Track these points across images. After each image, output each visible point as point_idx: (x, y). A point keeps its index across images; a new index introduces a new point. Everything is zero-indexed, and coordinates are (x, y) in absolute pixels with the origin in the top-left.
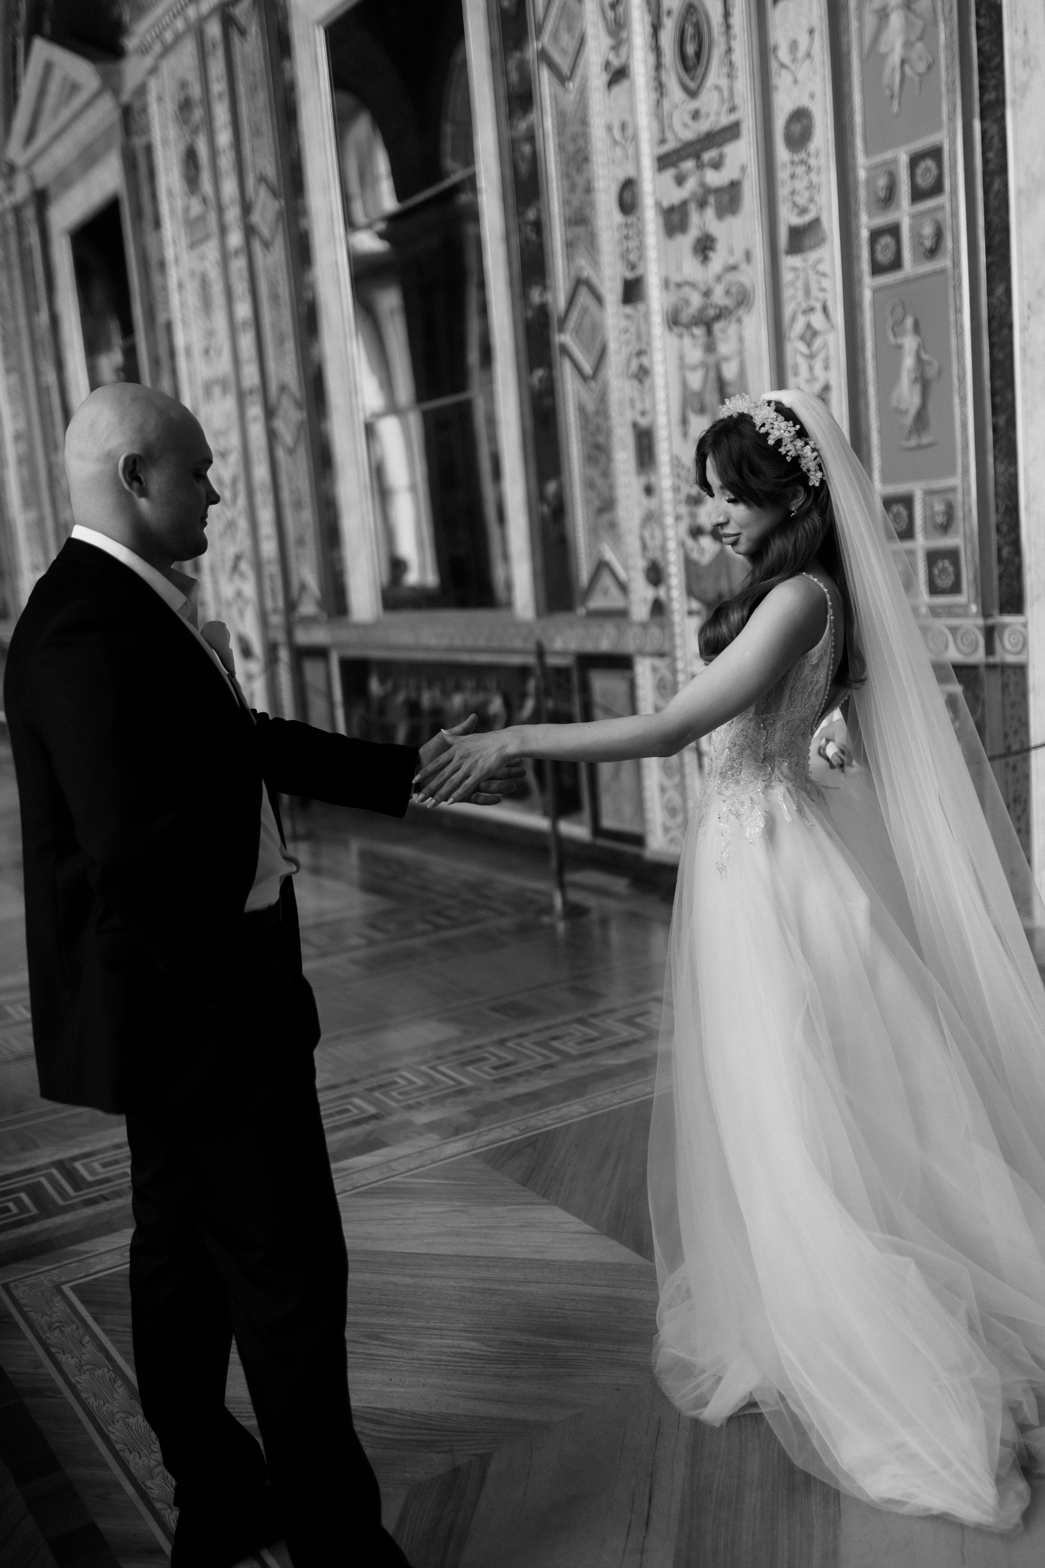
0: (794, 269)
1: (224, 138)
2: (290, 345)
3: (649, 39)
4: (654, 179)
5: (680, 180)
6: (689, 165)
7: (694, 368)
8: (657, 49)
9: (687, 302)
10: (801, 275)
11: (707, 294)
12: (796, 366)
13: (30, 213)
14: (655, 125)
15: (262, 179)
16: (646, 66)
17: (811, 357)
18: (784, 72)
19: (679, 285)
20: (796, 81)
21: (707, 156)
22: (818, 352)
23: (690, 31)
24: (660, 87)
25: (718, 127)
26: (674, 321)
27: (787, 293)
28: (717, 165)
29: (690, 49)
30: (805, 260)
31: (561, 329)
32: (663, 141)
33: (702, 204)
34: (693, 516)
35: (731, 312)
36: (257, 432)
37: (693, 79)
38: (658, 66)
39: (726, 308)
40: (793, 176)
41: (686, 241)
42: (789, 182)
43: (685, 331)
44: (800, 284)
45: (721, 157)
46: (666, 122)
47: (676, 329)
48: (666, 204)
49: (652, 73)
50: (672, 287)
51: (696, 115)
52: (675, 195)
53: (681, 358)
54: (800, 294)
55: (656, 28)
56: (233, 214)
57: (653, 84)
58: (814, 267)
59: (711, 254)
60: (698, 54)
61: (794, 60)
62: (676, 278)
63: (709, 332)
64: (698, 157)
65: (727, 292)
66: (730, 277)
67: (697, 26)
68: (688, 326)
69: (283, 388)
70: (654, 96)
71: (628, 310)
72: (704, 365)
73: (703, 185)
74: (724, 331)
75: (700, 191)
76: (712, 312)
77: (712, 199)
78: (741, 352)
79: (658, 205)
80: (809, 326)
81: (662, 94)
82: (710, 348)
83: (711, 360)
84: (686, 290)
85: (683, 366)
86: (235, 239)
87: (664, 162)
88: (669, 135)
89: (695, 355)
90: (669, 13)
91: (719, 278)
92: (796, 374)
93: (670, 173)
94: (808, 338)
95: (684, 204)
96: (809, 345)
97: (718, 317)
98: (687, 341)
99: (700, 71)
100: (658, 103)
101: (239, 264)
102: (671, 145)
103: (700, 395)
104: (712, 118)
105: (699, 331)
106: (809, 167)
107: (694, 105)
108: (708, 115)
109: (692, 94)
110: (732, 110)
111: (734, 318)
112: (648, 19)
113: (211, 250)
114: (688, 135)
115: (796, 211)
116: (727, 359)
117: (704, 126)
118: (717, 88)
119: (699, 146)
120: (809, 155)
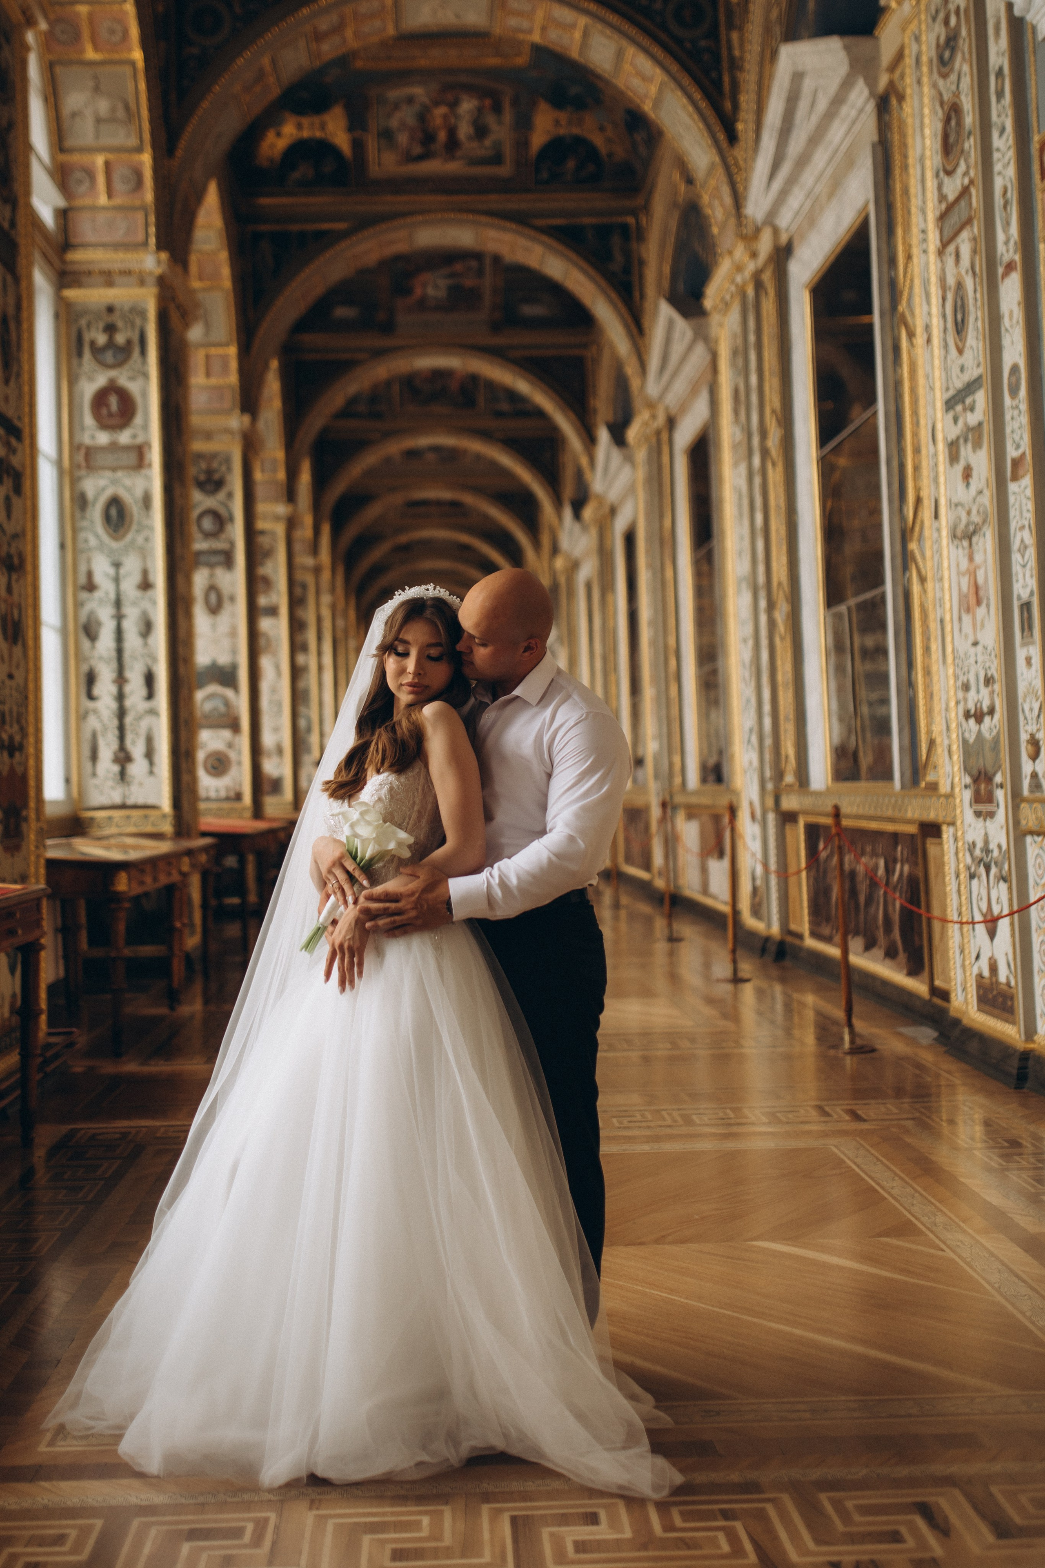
0: (1014, 493)
1: (754, 379)
2: (784, 548)
3: (940, 307)
4: (943, 419)
5: (956, 420)
6: (959, 408)
7: (964, 574)
8: (944, 316)
9: (960, 519)
10: (1018, 497)
11: (969, 513)
12: (1017, 574)
13: (665, 436)
14: (943, 374)
15: (773, 411)
16: (939, 331)
17: (1024, 566)
18: (1007, 335)
19: (956, 505)
20: (1013, 343)
21: (968, 401)
22: (1027, 563)
23: (959, 303)
24: (946, 346)
25: (972, 379)
26: (954, 536)
27: (1013, 513)
28: (972, 409)
29: (959, 317)
30: (1020, 486)
31: (911, 540)
32: (948, 389)
33: (966, 440)
34: (965, 700)
35: (980, 529)
36: (763, 618)
37: (961, 340)
38: (945, 330)
39: (978, 524)
40: (1012, 418)
41: (959, 468)
42: (1011, 422)
43: (959, 543)
44: (1017, 505)
45: (974, 401)
46: (949, 372)
47: (956, 542)
48: (949, 440)
49: (942, 334)
50: (953, 505)
51: (962, 369)
52: (954, 432)
53: (958, 565)
54: (1018, 513)
55: (944, 299)
56: (756, 441)
57: (942, 343)
58: (1024, 491)
59: (971, 481)
60: (963, 320)
61: (1011, 326)
62: (955, 500)
63: (971, 544)
64: (963, 402)
65: (978, 512)
66: (979, 499)
67: (962, 299)
68: (961, 540)
69: (780, 584)
70: (943, 352)
71: (936, 524)
72: (968, 570)
73: (966, 424)
74: (977, 544)
75: (965, 430)
76: (971, 528)
77: (970, 437)
78: (985, 561)
79: (945, 438)
80: (1022, 541)
81: (947, 351)
82: (971, 559)
83: (972, 568)
84: (959, 508)
85: (959, 573)
86: (757, 461)
87: (949, 405)
88: (951, 386)
89: (964, 564)
90: (950, 288)
91: (974, 500)
92: (1017, 581)
93: (951, 414)
94: (1022, 550)
95: (958, 438)
96: (1023, 557)
97: (974, 532)
98: (960, 550)
99: (964, 334)
100: (945, 358)
101: (757, 480)
102: (951, 392)
103: (967, 596)
104: (970, 372)
105: (965, 543)
106: (1020, 412)
107: (960, 361)
108: (968, 368)
109: (960, 351)
110: (978, 366)
111: (982, 533)
112: (940, 292)
113: (743, 469)
114: (959, 384)
115: (1014, 446)
116: (979, 567)
117: (967, 377)
118: (972, 347)
119: (964, 394)
120: (1019, 401)
